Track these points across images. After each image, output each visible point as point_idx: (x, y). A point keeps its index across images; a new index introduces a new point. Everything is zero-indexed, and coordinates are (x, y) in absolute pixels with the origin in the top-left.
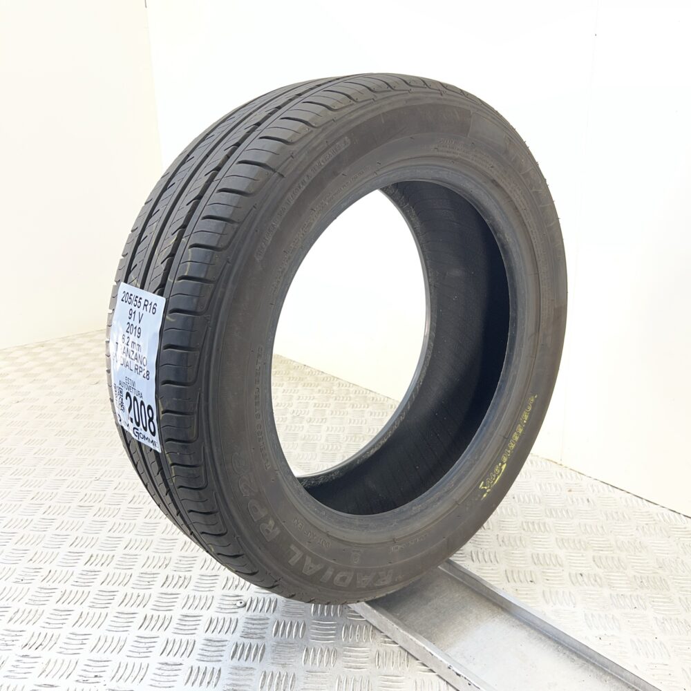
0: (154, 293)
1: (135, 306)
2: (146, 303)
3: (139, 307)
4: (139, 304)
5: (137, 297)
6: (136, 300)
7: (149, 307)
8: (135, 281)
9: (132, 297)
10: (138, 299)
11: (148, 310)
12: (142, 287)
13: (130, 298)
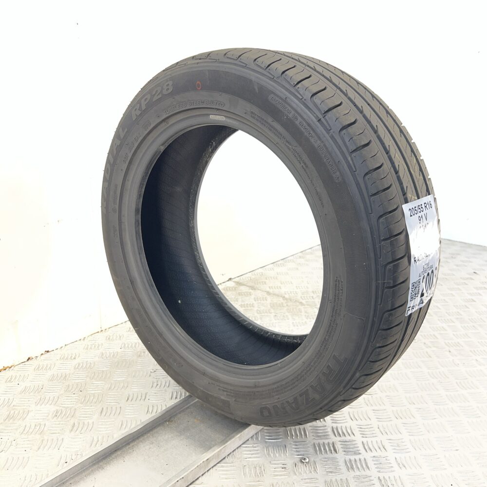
0: (426, 196)
1: (420, 212)
2: (425, 205)
3: (423, 211)
4: (422, 209)
5: (419, 206)
6: (419, 209)
7: (428, 206)
8: (413, 197)
9: (416, 209)
10: (420, 207)
11: (428, 208)
12: (419, 198)
13: (416, 210)
